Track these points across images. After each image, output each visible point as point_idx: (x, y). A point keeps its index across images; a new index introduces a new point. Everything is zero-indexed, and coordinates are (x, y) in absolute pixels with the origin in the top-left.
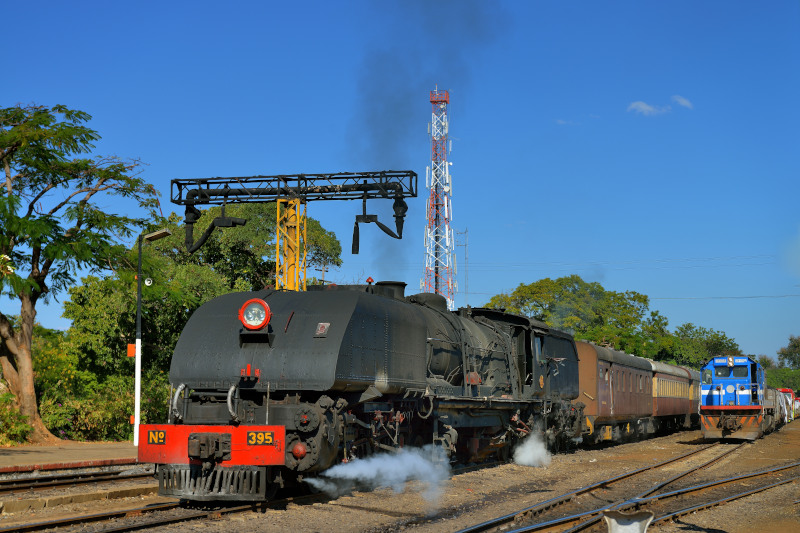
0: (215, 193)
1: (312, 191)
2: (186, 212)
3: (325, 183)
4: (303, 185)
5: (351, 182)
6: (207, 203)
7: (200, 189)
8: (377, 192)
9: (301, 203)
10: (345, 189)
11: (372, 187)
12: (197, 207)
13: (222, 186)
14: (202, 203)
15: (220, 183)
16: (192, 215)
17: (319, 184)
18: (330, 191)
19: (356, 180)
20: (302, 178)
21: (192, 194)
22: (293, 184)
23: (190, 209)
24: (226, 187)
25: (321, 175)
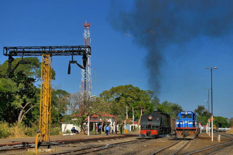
0: (20, 52)
1: (54, 52)
2: (9, 59)
3: (59, 49)
4: (51, 50)
5: (68, 49)
6: (16, 55)
7: (14, 50)
8: (77, 53)
9: (50, 56)
10: (66, 52)
11: (75, 51)
12: (13, 57)
13: (22, 50)
14: (15, 56)
15: (21, 49)
16: (11, 60)
17: (56, 50)
18: (60, 52)
19: (70, 49)
20: (50, 47)
21: (11, 52)
22: (47, 50)
23: (10, 57)
24: (23, 50)
25: (57, 47)
